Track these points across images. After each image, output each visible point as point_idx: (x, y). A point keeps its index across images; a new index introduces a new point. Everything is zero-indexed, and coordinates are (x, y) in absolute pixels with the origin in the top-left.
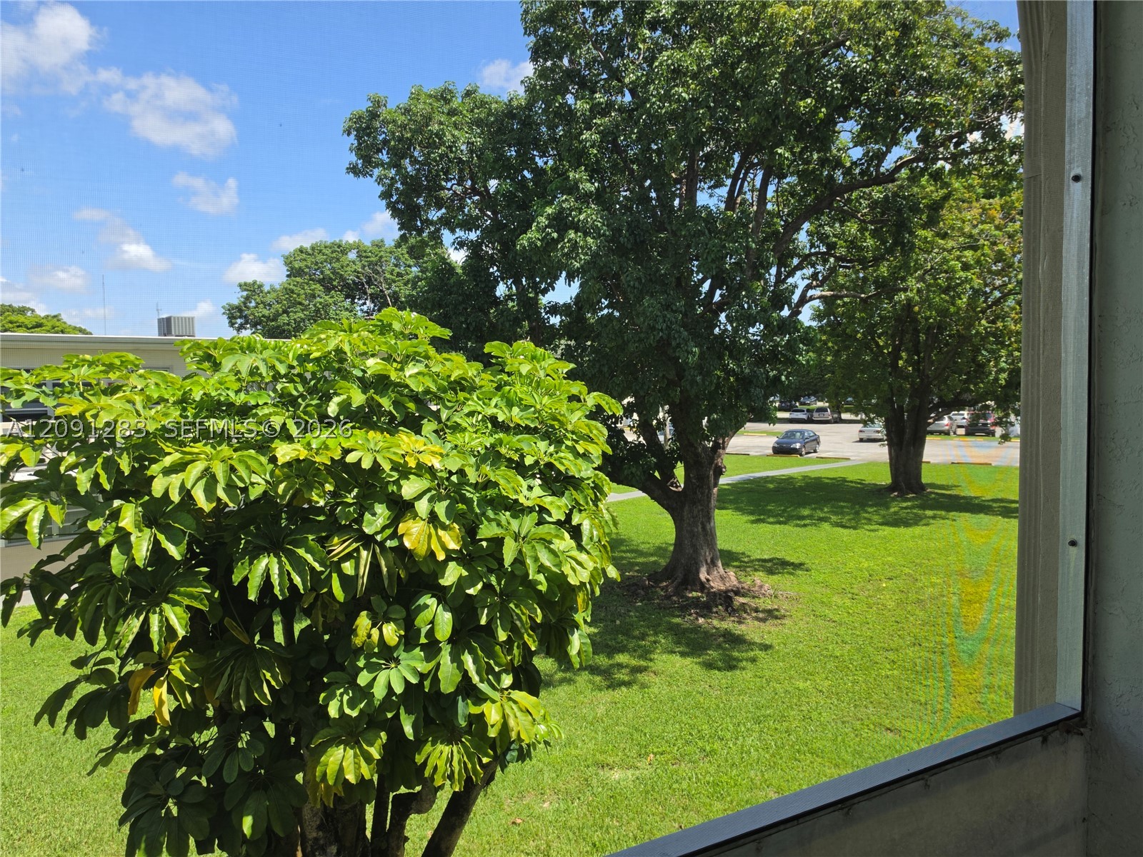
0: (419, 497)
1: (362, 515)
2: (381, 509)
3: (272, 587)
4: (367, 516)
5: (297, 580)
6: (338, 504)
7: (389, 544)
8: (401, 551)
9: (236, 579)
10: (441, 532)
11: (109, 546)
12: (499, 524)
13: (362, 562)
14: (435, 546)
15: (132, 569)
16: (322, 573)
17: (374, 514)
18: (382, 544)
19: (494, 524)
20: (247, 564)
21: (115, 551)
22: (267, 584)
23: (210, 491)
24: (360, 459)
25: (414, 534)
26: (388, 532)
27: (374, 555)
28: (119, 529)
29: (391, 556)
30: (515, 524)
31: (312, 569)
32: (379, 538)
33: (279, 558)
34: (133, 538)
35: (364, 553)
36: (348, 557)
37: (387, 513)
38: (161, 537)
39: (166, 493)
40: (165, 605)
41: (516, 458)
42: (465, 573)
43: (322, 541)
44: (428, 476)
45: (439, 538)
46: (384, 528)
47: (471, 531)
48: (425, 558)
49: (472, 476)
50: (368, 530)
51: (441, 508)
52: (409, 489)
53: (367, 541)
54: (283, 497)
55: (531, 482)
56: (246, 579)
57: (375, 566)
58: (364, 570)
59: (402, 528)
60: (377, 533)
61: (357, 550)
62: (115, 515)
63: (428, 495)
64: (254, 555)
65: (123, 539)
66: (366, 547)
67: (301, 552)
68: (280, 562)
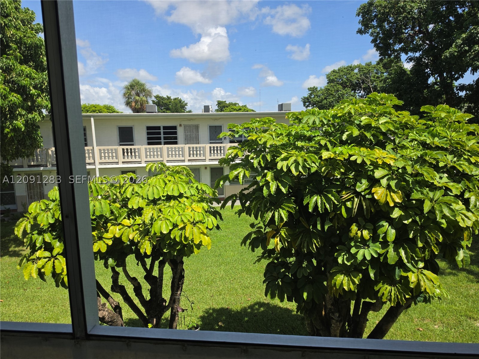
0: (383, 178)
1: (356, 184)
2: (364, 181)
3: (318, 207)
4: (358, 184)
5: (328, 206)
6: (345, 178)
7: (367, 196)
8: (373, 200)
9: (305, 203)
10: (392, 194)
11: (263, 186)
12: (422, 193)
13: (355, 203)
14: (389, 199)
15: (270, 195)
16: (338, 205)
17: (361, 183)
18: (364, 196)
19: (419, 193)
20: (309, 198)
21: (265, 188)
22: (316, 207)
23: (297, 168)
24: (356, 159)
25: (379, 193)
26: (367, 191)
27: (360, 201)
28: (266, 180)
29: (368, 202)
30: (431, 194)
31: (334, 203)
32: (363, 193)
33: (321, 197)
34: (270, 184)
35: (356, 199)
36: (349, 200)
37: (367, 183)
38: (280, 185)
39: (282, 168)
40: (280, 209)
41: (434, 163)
42: (403, 214)
43: (339, 192)
44: (387, 169)
45: (391, 196)
46: (365, 190)
47: (407, 195)
48: (384, 204)
49: (409, 170)
50: (358, 190)
51: (393, 183)
52: (378, 174)
53: (358, 194)
54: (323, 173)
55: (442, 175)
56: (308, 204)
57: (360, 205)
58: (356, 206)
59: (374, 190)
60: (362, 192)
61: (353, 197)
62: (265, 176)
63: (387, 177)
64: (312, 194)
65: (267, 184)
66: (357, 197)
67: (330, 196)
68: (321, 199)
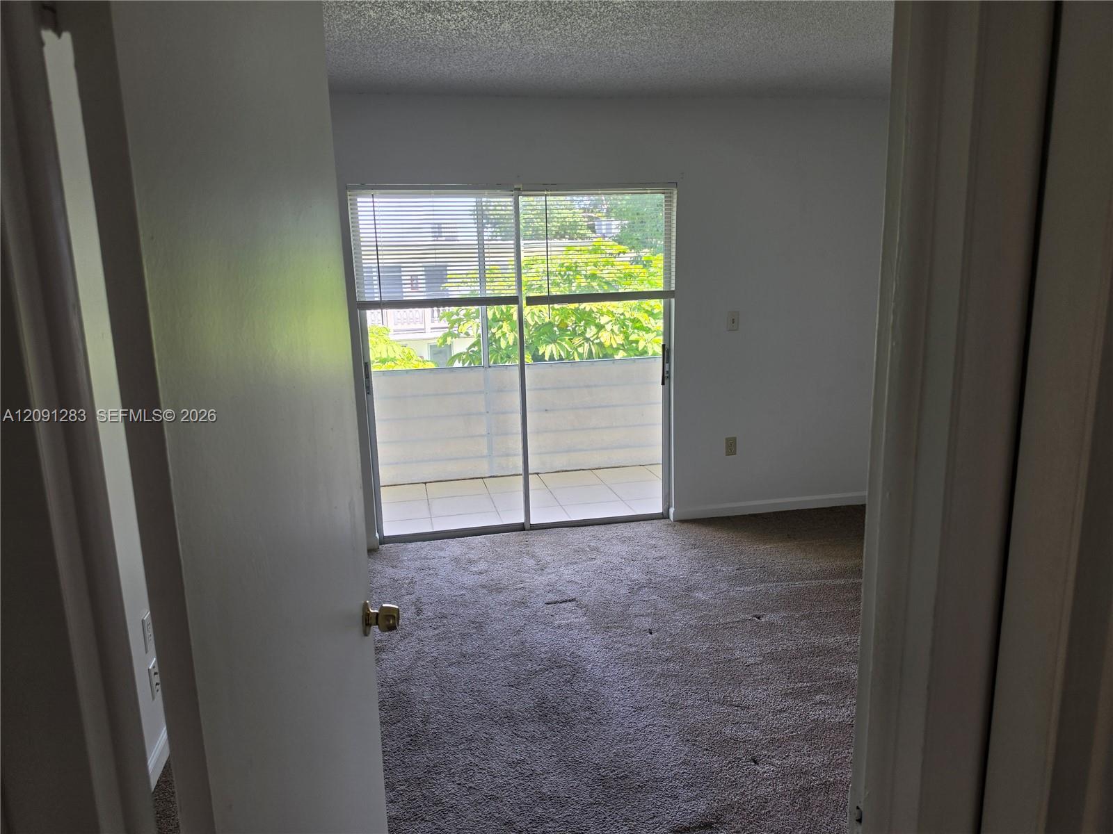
1: (586, 331)
3: (554, 355)
5: (562, 353)
7: (596, 341)
8: (601, 345)
9: (540, 353)
12: (639, 335)
13: (586, 348)
14: (613, 342)
16: (571, 351)
17: (590, 330)
18: (592, 342)
19: (636, 335)
25: (605, 337)
27: (590, 345)
29: (596, 346)
30: (647, 336)
31: (567, 350)
34: (507, 335)
35: (586, 344)
36: (580, 346)
37: (595, 329)
41: (650, 309)
43: (571, 339)
45: (615, 339)
46: (594, 335)
47: (627, 338)
48: (609, 347)
49: (627, 315)
50: (588, 335)
51: (616, 328)
52: (603, 320)
53: (587, 340)
57: (590, 351)
58: (586, 351)
59: (600, 334)
60: (591, 337)
61: (583, 343)
62: (501, 327)
63: (611, 323)
64: (548, 343)
65: (504, 335)
66: (587, 342)
67: (563, 343)
68: (556, 347)
